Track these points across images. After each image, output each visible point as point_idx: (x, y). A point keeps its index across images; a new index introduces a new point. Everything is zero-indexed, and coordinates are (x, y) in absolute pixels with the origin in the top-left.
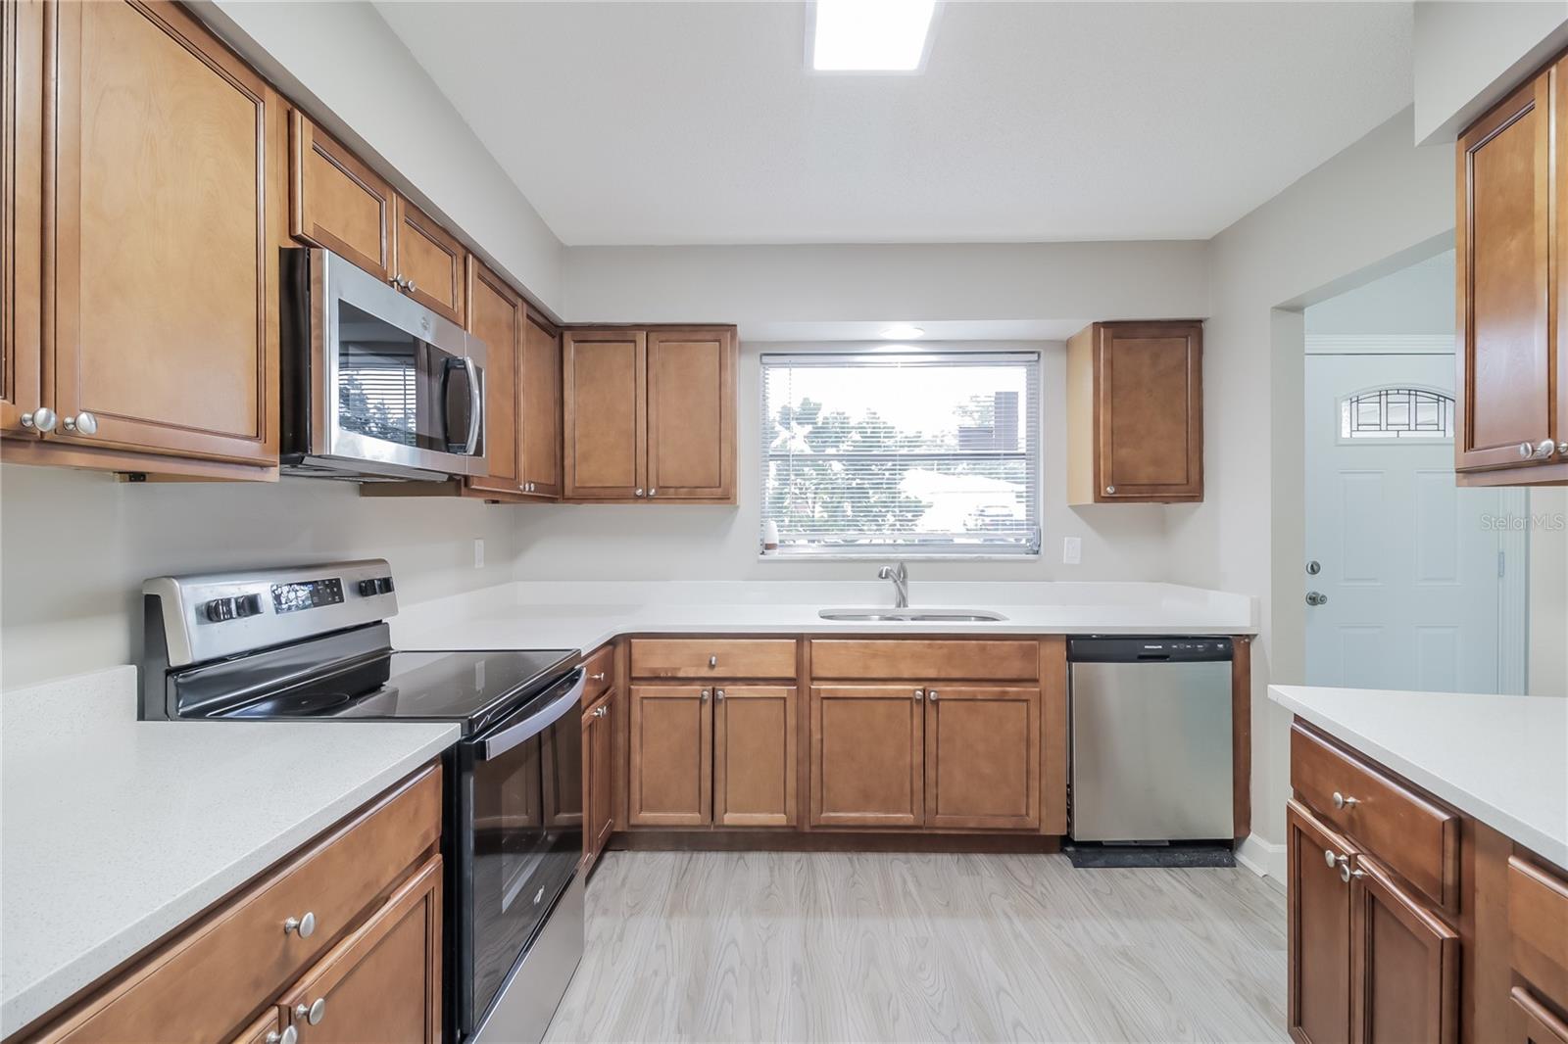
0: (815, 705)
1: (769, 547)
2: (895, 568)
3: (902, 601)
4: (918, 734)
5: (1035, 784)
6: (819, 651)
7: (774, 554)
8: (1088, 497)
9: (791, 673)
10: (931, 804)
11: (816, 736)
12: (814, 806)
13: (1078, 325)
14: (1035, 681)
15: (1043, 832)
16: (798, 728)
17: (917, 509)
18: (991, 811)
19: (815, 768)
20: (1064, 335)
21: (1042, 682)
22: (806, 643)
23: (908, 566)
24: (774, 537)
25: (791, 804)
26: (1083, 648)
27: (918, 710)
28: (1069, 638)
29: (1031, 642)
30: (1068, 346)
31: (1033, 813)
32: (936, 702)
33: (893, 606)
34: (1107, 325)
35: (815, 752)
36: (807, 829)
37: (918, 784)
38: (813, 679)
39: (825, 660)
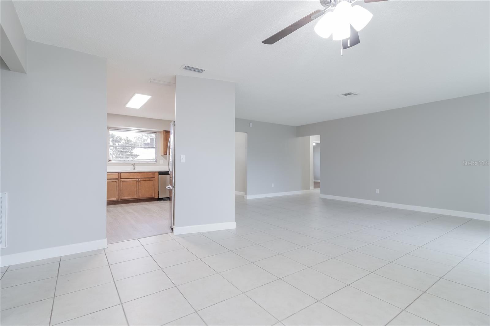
0: (121, 182)
1: (110, 161)
2: (133, 164)
3: (135, 169)
4: (137, 186)
5: (154, 191)
6: (122, 174)
7: (110, 162)
8: (163, 154)
9: (117, 178)
10: (139, 195)
11: (121, 187)
12: (121, 197)
13: (162, 130)
14: (154, 178)
15: (155, 198)
16: (118, 186)
17: (136, 156)
18: (148, 195)
19: (121, 191)
20: (161, 131)
21: (155, 178)
22: (120, 174)
23: (136, 164)
24: (111, 159)
25: (117, 197)
26: (161, 173)
27: (137, 182)
28: (159, 172)
29: (154, 173)
30: (161, 132)
31: (154, 195)
32: (140, 181)
33: (133, 170)
34: (165, 131)
35: (121, 189)
36: (120, 200)
37: (137, 192)
38: (121, 179)
39: (123, 176)
